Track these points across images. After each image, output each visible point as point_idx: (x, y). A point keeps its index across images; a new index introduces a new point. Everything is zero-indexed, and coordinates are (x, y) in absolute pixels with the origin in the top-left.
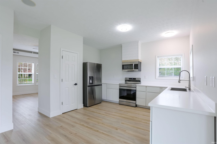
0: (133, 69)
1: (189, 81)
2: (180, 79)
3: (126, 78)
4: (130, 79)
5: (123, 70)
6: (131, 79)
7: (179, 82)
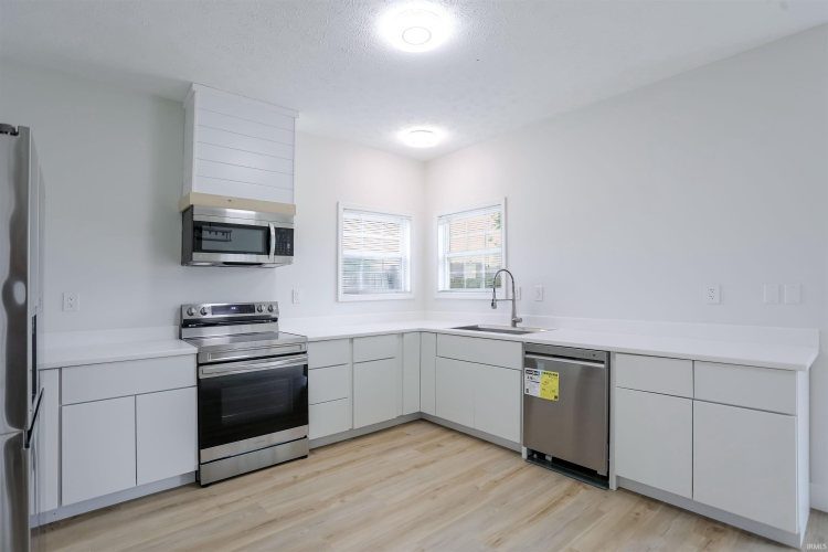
0: (265, 252)
1: (514, 300)
4: (216, 309)
5: (201, 255)
6: (227, 308)
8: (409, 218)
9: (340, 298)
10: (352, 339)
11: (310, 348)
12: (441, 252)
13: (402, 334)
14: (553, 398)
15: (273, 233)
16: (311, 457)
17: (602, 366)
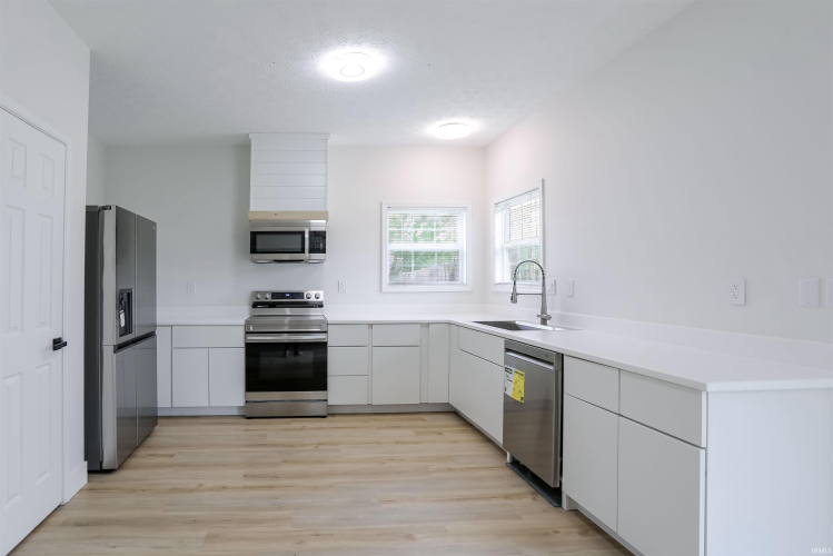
0: (303, 251)
1: (543, 295)
2: (514, 289)
3: (258, 292)
4: (275, 295)
5: (256, 256)
6: (282, 295)
7: (514, 300)
8: (465, 208)
9: (384, 289)
10: (371, 325)
11: (331, 329)
12: (499, 241)
13: (427, 324)
14: (519, 400)
15: (307, 236)
16: (329, 418)
17: (551, 368)
